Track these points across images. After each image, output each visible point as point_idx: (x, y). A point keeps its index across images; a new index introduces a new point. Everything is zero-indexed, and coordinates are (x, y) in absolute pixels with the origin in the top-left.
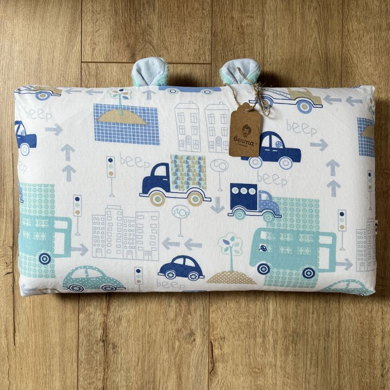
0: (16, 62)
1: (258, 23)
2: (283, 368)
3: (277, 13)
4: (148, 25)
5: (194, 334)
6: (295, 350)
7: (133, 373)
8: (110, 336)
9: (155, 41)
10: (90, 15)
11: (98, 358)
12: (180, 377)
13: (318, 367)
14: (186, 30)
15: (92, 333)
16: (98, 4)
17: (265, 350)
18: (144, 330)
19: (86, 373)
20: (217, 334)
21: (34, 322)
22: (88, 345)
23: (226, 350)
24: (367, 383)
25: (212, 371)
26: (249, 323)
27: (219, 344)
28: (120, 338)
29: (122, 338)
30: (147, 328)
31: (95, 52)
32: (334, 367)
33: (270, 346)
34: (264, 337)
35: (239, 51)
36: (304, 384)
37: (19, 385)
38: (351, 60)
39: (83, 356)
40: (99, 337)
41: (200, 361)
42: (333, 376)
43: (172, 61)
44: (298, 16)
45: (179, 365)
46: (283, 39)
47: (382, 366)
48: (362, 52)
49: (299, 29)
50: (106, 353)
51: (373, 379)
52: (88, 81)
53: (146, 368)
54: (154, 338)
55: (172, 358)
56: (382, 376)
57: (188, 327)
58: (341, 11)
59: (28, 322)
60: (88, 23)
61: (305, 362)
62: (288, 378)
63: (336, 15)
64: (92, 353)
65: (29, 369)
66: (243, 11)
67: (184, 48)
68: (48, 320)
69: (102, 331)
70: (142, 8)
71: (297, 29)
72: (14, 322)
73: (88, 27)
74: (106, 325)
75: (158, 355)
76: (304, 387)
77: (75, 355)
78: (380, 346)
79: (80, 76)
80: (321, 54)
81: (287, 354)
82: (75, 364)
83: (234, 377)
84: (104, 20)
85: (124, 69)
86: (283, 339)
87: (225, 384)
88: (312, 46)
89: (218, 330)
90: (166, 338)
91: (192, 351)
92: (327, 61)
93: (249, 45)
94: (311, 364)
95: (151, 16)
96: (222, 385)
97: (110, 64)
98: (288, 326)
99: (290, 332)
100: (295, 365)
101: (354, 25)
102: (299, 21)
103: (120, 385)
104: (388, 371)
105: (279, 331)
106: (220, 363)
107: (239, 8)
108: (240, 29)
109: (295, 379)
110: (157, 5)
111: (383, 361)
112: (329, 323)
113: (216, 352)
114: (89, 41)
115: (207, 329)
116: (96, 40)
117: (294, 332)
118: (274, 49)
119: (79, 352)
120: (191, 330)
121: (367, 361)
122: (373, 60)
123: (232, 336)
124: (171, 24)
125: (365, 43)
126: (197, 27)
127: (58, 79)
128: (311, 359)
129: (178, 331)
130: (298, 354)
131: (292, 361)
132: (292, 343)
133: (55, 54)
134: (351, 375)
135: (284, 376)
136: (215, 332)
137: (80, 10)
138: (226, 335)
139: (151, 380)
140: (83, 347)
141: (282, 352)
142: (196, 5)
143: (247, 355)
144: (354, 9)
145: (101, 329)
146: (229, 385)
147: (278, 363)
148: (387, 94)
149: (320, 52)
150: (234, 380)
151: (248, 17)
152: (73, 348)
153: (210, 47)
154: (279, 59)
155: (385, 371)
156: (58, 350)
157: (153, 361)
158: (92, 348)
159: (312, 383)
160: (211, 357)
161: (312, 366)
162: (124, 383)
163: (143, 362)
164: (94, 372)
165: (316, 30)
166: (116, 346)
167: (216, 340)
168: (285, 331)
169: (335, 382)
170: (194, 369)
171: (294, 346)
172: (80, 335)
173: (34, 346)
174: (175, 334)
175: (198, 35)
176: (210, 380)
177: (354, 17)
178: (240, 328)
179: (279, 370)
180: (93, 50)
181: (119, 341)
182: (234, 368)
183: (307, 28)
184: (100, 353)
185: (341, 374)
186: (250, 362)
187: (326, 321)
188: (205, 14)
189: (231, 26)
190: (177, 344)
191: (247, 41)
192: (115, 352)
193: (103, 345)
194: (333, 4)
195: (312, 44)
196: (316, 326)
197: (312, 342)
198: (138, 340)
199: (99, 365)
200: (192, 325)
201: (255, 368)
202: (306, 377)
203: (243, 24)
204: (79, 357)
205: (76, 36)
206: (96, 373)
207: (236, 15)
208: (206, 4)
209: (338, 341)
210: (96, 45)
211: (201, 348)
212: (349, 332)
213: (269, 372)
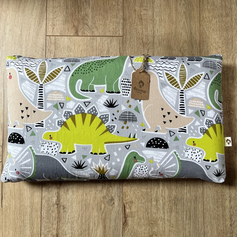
0: (7, 36)
1: (150, 13)
2: (169, 221)
3: (161, 7)
4: (86, 14)
5: (114, 200)
6: (176, 209)
7: (75, 225)
8: (61, 201)
9: (90, 24)
10: (51, 8)
11: (54, 215)
12: (105, 227)
13: (190, 220)
14: (108, 17)
15: (51, 199)
16: (56, 3)
17: (158, 209)
18: (83, 197)
19: (46, 225)
20: (128, 200)
21: (14, 193)
22: (47, 207)
23: (134, 209)
24: (221, 230)
25: (125, 223)
26: (147, 192)
27: (129, 206)
28: (68, 203)
29: (69, 202)
30: (85, 196)
31: (54, 30)
32: (201, 220)
33: (161, 207)
34: (157, 201)
35: (139, 29)
36: (182, 231)
37: (4, 232)
38: (205, 34)
39: (44, 214)
40: (55, 202)
41: (117, 217)
42: (200, 226)
43: (100, 35)
44: (173, 9)
45: (104, 219)
46: (165, 22)
47: (231, 219)
48: (211, 29)
49: (174, 17)
50: (59, 212)
51: (225, 228)
52: (50, 47)
53: (84, 221)
54: (89, 202)
55: (100, 215)
56: (231, 225)
57: (110, 195)
58: (198, 6)
59: (11, 193)
60: (50, 13)
61: (183, 216)
62: (172, 227)
63: (196, 8)
64: (50, 212)
65: (10, 223)
66: (141, 6)
67: (107, 27)
68: (23, 191)
69: (57, 198)
70: (82, 5)
71: (173, 16)
72: (2, 193)
73: (50, 16)
74: (59, 194)
75: (91, 213)
76: (182, 232)
77: (39, 213)
78: (229, 206)
79: (45, 43)
80: (187, 31)
81: (171, 212)
82: (39, 219)
83: (138, 227)
84: (60, 11)
85: (71, 39)
86: (169, 202)
87: (133, 231)
88: (182, 26)
89: (129, 197)
90: (96, 202)
91: (112, 210)
92: (191, 34)
93: (145, 26)
94: (186, 218)
95: (88, 9)
96: (131, 232)
97: (63, 37)
98: (171, 194)
99: (173, 198)
100: (176, 219)
101: (206, 14)
102: (174, 12)
103: (67, 232)
104: (234, 222)
105: (166, 197)
106: (130, 218)
107: (139, 5)
108: (140, 17)
109: (177, 227)
110: (91, 3)
111: (231, 216)
112: (197, 192)
113: (128, 211)
114: (51, 23)
115: (121, 196)
116: (55, 23)
117: (175, 198)
118: (160, 28)
119: (42, 212)
120: (111, 197)
121: (221, 216)
122: (218, 34)
123: (137, 201)
124: (99, 14)
125: (213, 24)
126: (114, 15)
127: (32, 45)
128: (186, 215)
129: (104, 197)
130: (178, 212)
131: (174, 216)
132: (174, 204)
133: (31, 31)
134: (212, 225)
135: (170, 226)
136: (127, 198)
137: (46, 6)
138: (133, 200)
139: (87, 229)
140: (44, 208)
141: (168, 211)
142: (114, 3)
143: (147, 213)
144: (206, 5)
145: (56, 197)
146: (136, 232)
147: (166, 217)
148: (227, 54)
149: (187, 30)
150: (139, 229)
151: (144, 9)
152: (38, 209)
153: (122, 27)
154: (163, 33)
155: (232, 222)
156: (29, 210)
157: (88, 217)
158: (50, 209)
159: (187, 231)
160: (124, 214)
161: (187, 219)
162: (70, 231)
163: (82, 217)
164: (51, 224)
165: (184, 17)
166: (65, 208)
167: (127, 203)
168: (170, 198)
169: (202, 229)
170: (113, 222)
171: (175, 206)
172: (43, 201)
173: (14, 208)
174: (102, 199)
175: (115, 20)
176: (124, 228)
177: (206, 10)
178: (142, 195)
179: (166, 222)
180: (53, 28)
181: (67, 204)
182: (139, 221)
183: (179, 16)
184: (55, 212)
185: (205, 225)
186: (148, 217)
187: (195, 191)
188: (119, 8)
189: (134, 15)
190: (103, 206)
191: (144, 23)
192: (64, 211)
193: (57, 207)
194: (194, 2)
195: (182, 25)
196: (189, 194)
197: (187, 204)
198: (79, 203)
199: (54, 220)
200: (112, 194)
201: (152, 221)
202: (183, 226)
203: (142, 14)
204: (42, 215)
205: (43, 21)
206: (53, 225)
207: (137, 8)
208: (120, 3)
209: (202, 203)
210: (55, 26)
211: (118, 208)
212: (209, 197)
213: (160, 223)
